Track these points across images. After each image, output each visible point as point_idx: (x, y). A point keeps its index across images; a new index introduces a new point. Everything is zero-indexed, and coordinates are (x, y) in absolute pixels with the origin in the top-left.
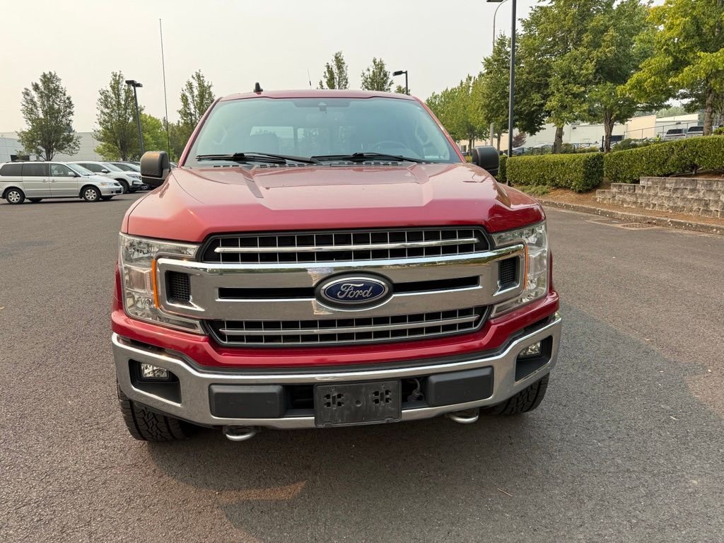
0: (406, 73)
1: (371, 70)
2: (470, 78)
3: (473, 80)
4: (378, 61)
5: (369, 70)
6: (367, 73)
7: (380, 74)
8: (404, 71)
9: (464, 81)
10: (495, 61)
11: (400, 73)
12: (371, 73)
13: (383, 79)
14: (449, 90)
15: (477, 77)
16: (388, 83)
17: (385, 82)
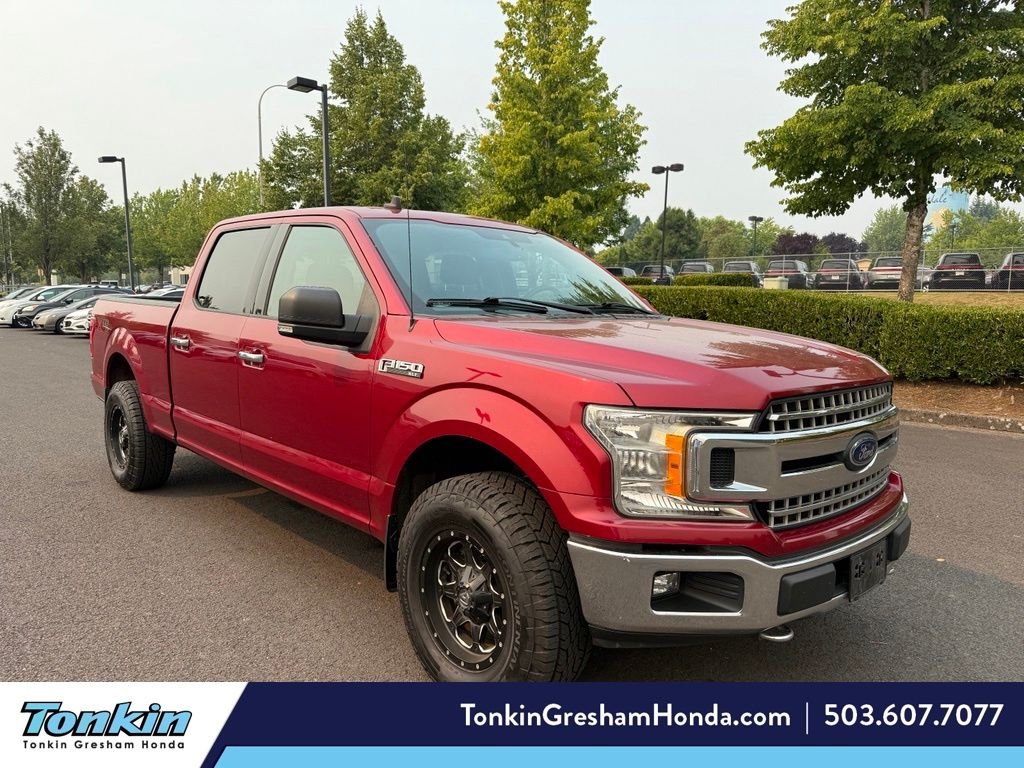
0: (122, 160)
1: (36, 145)
2: (199, 180)
3: (202, 182)
4: (48, 132)
5: (31, 145)
6: (26, 149)
7: (53, 154)
8: (119, 157)
9: (189, 183)
10: (277, 165)
11: (112, 159)
12: (35, 150)
13: (58, 162)
14: (163, 192)
15: (209, 179)
16: (70, 170)
17: (63, 169)
